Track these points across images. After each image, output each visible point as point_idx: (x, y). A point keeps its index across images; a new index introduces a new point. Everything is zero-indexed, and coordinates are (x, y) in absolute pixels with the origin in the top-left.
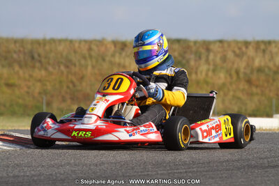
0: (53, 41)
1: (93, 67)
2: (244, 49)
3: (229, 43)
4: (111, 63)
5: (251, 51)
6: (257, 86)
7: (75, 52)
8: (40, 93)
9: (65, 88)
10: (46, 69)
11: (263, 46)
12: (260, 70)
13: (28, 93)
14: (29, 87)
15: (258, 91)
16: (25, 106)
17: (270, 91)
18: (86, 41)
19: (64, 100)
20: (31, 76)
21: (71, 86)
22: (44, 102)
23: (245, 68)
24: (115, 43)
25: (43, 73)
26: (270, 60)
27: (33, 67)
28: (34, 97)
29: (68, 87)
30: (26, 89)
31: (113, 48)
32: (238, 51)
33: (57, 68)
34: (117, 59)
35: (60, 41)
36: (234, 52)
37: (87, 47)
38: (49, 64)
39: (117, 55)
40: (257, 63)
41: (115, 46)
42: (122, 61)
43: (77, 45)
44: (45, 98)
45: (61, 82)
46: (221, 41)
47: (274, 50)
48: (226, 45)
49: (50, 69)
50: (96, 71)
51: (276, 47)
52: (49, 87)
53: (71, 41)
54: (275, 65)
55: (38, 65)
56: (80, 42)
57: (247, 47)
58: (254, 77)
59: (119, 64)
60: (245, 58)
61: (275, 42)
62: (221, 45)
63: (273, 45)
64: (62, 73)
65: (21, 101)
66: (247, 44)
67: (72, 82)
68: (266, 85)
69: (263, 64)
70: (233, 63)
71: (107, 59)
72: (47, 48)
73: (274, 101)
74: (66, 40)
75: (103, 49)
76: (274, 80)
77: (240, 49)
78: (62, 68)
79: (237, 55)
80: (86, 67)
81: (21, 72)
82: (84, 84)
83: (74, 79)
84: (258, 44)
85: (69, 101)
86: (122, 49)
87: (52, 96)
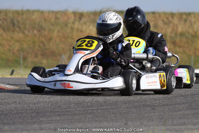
0: (28, 11)
1: (59, 31)
2: (170, 19)
3: (159, 14)
4: (72, 29)
5: (176, 21)
6: (180, 47)
7: (45, 20)
8: (18, 50)
9: (37, 47)
10: (23, 33)
11: (185, 17)
12: (182, 34)
13: (9, 50)
14: (10, 46)
15: (181, 50)
16: (8, 60)
17: (190, 50)
18: (53, 12)
19: (36, 56)
20: (12, 38)
21: (41, 45)
22: (21, 57)
23: (171, 33)
24: (74, 13)
25: (21, 35)
26: (189, 27)
27: (14, 31)
28: (14, 53)
29: (39, 46)
30: (8, 47)
31: (73, 17)
32: (166, 20)
33: (31, 32)
34: (76, 26)
35: (34, 11)
36: (163, 21)
37: (54, 16)
38: (25, 28)
39: (77, 22)
40: (180, 29)
41: (75, 16)
42: (80, 27)
43: (46, 15)
44: (21, 54)
45: (34, 42)
46: (153, 13)
47: (193, 19)
48: (157, 15)
49: (26, 32)
50: (60, 34)
51: (194, 17)
52: (25, 46)
53: (42, 12)
54: (193, 31)
55: (17, 29)
56: (49, 12)
57: (173, 17)
58: (178, 40)
59: (78, 29)
60: (171, 25)
61: (193, 13)
62: (153, 15)
63: (193, 16)
64: (35, 35)
65: (4, 56)
66: (172, 15)
67: (42, 42)
68: (186, 45)
69: (184, 30)
70: (162, 29)
71: (69, 25)
72: (24, 17)
73: (193, 58)
74: (38, 11)
75: (66, 18)
76: (192, 42)
77: (167, 18)
78: (35, 32)
79: (165, 23)
80: (53, 31)
81: (4, 35)
82: (52, 44)
83: (44, 40)
84: (181, 14)
85: (40, 57)
86: (80, 18)
87: (28, 53)
